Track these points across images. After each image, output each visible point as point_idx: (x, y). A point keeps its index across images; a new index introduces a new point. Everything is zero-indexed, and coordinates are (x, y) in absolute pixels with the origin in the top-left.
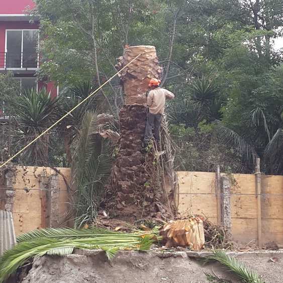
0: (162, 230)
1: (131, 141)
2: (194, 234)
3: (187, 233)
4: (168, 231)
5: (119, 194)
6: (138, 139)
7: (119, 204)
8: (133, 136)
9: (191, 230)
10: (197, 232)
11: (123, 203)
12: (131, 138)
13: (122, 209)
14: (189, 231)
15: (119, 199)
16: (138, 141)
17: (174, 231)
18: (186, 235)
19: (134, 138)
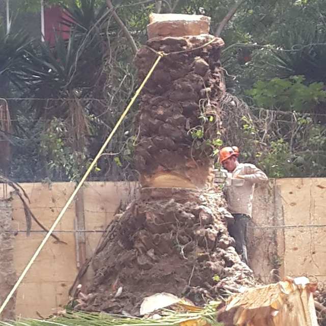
0: (222, 310)
1: (162, 118)
2: (292, 315)
3: (275, 313)
4: (235, 310)
5: (141, 234)
6: (177, 112)
7: (143, 256)
8: (165, 107)
9: (285, 306)
10: (298, 309)
11: (151, 253)
12: (161, 112)
13: (147, 267)
14: (280, 309)
15: (141, 245)
16: (176, 117)
17: (248, 310)
18: (272, 317)
19: (168, 111)
